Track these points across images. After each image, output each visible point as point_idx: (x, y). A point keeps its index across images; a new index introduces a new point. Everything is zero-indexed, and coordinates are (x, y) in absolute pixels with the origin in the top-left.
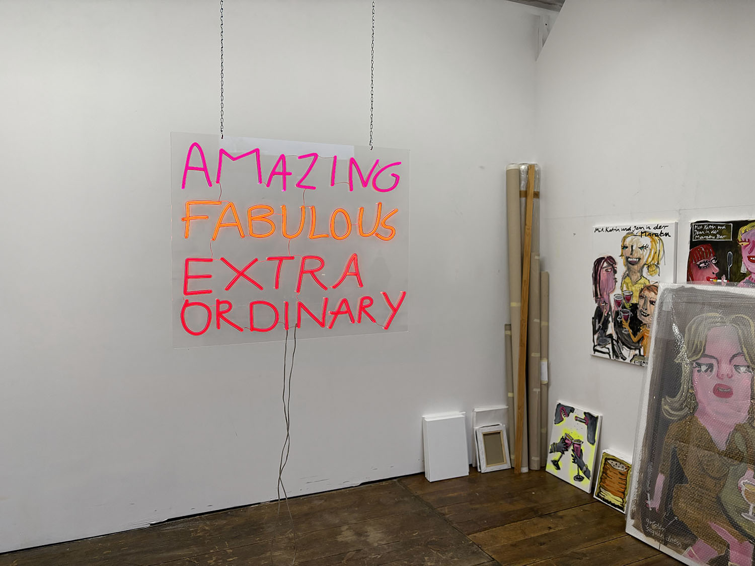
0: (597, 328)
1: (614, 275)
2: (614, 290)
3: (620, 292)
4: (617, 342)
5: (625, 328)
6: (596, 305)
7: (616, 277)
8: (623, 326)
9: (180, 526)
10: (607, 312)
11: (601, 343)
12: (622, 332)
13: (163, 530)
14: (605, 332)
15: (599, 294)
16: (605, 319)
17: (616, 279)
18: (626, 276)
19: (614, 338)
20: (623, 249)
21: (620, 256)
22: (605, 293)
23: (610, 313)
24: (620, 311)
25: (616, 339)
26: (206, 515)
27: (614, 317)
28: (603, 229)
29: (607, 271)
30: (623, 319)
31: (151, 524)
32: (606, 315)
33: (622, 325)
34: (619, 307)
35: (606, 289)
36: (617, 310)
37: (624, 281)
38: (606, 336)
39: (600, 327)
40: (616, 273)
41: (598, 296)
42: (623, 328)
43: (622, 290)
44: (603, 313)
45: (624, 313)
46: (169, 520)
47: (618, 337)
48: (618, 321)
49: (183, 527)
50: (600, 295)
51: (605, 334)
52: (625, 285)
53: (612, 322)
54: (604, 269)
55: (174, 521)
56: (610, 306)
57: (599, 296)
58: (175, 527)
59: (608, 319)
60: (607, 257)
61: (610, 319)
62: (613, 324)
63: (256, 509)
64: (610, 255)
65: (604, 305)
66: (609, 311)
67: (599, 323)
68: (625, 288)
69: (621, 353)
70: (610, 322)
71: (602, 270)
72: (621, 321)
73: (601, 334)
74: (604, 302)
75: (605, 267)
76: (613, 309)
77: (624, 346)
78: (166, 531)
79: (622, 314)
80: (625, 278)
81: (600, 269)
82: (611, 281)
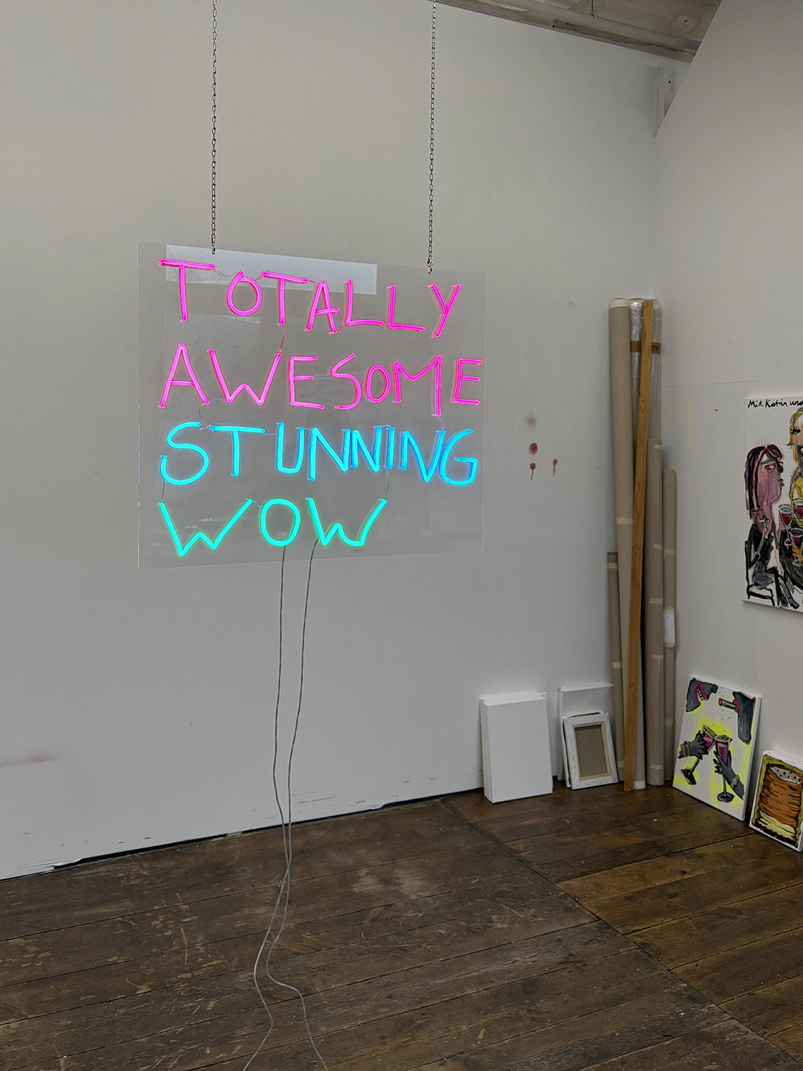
0: (753, 558)
1: (779, 474)
2: (778, 498)
3: (788, 501)
4: (785, 580)
5: (797, 558)
6: (752, 522)
7: (781, 478)
8: (794, 554)
9: (102, 870)
10: (768, 533)
11: (759, 582)
12: (792, 565)
13: (76, 876)
14: (765, 564)
15: (755, 504)
16: (765, 544)
17: (782, 480)
18: (797, 477)
19: (780, 573)
20: (793, 433)
21: (788, 445)
22: (765, 503)
23: (773, 535)
24: (789, 530)
25: (783, 575)
26: (142, 853)
27: (778, 541)
28: (760, 403)
29: (767, 467)
30: (793, 544)
31: (56, 867)
32: (767, 537)
33: (792, 552)
34: (788, 524)
35: (766, 497)
36: (783, 529)
37: (795, 485)
38: (766, 571)
39: (757, 556)
40: (782, 472)
41: (753, 507)
42: (793, 557)
43: (791, 497)
44: (762, 533)
45: (794, 534)
46: (83, 861)
47: (786, 572)
48: (785, 547)
49: (107, 871)
50: (758, 506)
51: (766, 568)
52: (795, 490)
53: (777, 548)
54: (764, 466)
55: (92, 863)
56: (773, 523)
57: (756, 508)
58: (95, 871)
59: (770, 544)
60: (768, 447)
61: (773, 544)
62: (778, 551)
63: (219, 844)
64: (772, 443)
65: (763, 521)
66: (772, 531)
67: (756, 550)
68: (796, 496)
69: (791, 597)
70: (773, 548)
71: (759, 467)
72: (791, 547)
73: (759, 568)
74: (764, 516)
75: (765, 462)
76: (777, 527)
77: (795, 587)
78: (81, 877)
79: (792, 536)
80: (795, 480)
81: (756, 465)
82: (774, 483)
